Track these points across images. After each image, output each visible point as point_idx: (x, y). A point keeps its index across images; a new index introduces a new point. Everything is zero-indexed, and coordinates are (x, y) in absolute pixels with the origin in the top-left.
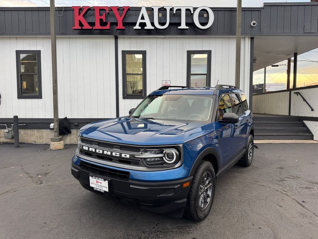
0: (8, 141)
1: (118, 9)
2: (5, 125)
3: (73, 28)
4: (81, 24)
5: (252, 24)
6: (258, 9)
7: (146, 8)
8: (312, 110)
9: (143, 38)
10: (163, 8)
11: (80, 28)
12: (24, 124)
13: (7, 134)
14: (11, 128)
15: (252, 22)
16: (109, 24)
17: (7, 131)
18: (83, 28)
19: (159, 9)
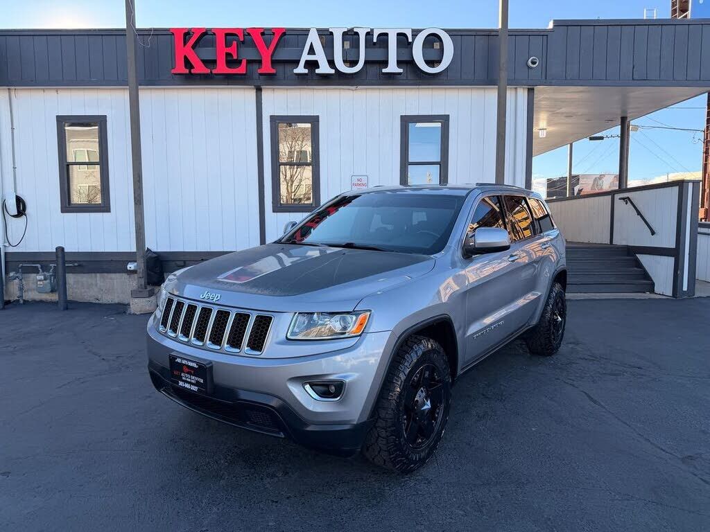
0: (44, 297)
2: (37, 266)
3: (173, 71)
4: (188, 64)
5: (530, 63)
6: (542, 33)
7: (318, 30)
8: (653, 233)
10: (352, 30)
11: (187, 71)
12: (76, 264)
13: (41, 283)
14: (49, 272)
15: (530, 60)
16: (244, 62)
17: (43, 277)
18: (193, 71)
19: (345, 34)
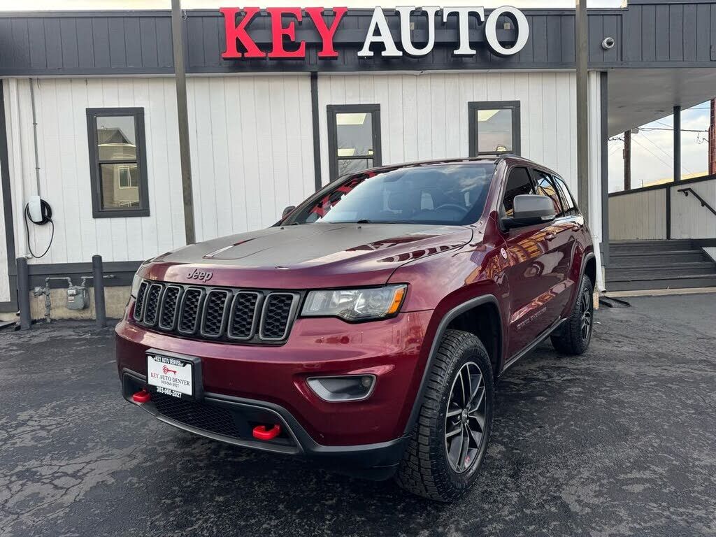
0: (74, 314)
1: (322, 14)
2: (66, 280)
3: (223, 55)
4: (241, 48)
5: (605, 44)
6: (617, 13)
7: (384, 11)
9: (374, 76)
11: (240, 55)
12: (112, 276)
13: (73, 298)
14: (80, 286)
15: (606, 40)
16: (303, 46)
17: (74, 292)
18: (246, 55)
19: (412, 13)
